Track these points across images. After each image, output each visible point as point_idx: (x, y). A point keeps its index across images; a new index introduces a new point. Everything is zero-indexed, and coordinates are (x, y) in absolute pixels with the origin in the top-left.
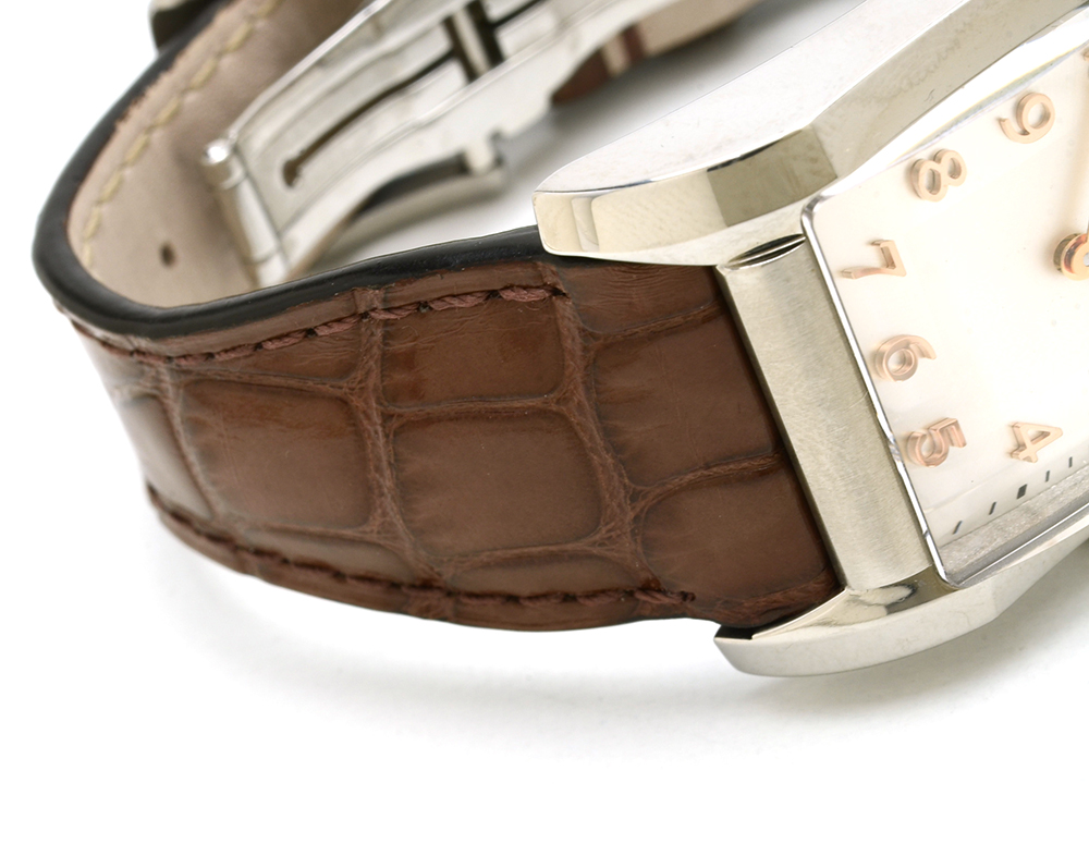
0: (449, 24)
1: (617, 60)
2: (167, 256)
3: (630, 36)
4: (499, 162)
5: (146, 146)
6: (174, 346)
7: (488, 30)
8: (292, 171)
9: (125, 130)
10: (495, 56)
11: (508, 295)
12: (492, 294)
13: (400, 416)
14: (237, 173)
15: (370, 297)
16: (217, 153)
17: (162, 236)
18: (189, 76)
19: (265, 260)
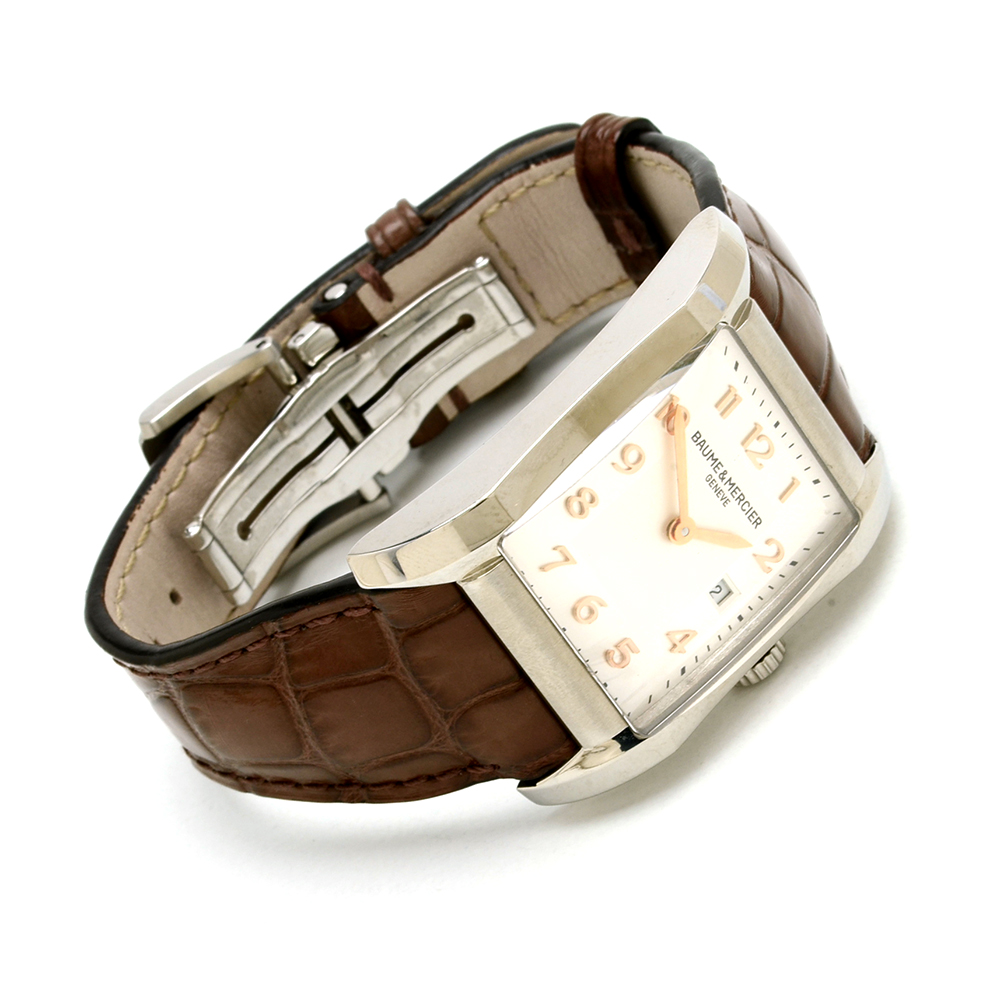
0: (330, 416)
1: (450, 411)
2: (174, 597)
3: (455, 394)
4: (384, 491)
5: (148, 532)
6: (170, 668)
7: (357, 414)
8: (244, 530)
9: (133, 526)
10: (366, 430)
11: (348, 614)
12: (340, 615)
13: (304, 691)
14: (208, 539)
15: (272, 627)
16: (193, 529)
17: (169, 586)
18: (169, 483)
19: (237, 589)
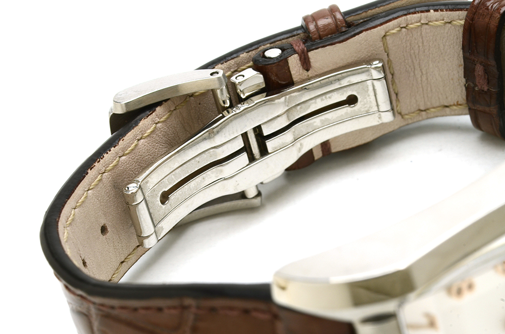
0: (245, 136)
1: (318, 155)
2: (104, 230)
3: (325, 145)
4: (259, 194)
5: (100, 180)
7: (262, 139)
8: (165, 197)
9: (91, 173)
10: (264, 151)
11: (254, 314)
12: (246, 312)
14: (139, 198)
16: (132, 188)
17: (103, 222)
18: (124, 149)
19: (148, 237)
